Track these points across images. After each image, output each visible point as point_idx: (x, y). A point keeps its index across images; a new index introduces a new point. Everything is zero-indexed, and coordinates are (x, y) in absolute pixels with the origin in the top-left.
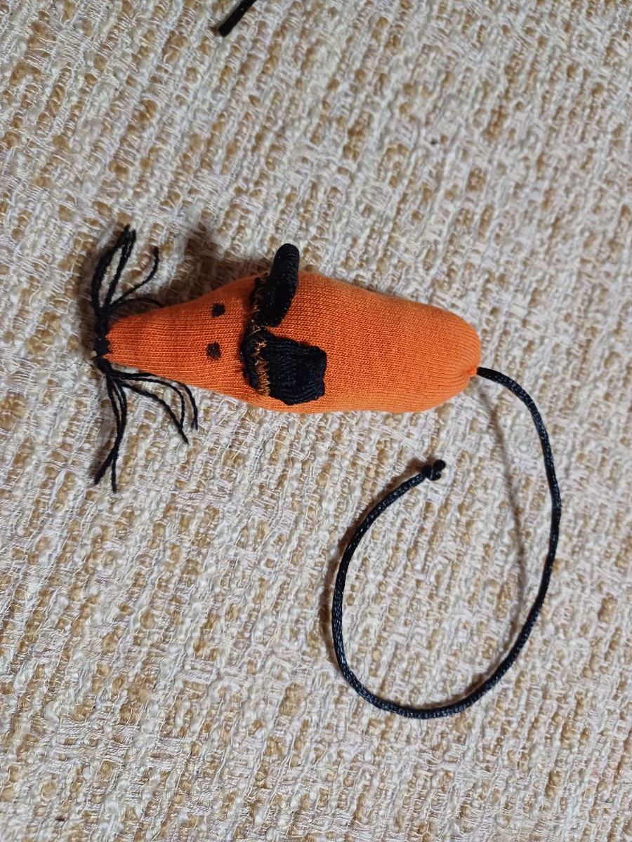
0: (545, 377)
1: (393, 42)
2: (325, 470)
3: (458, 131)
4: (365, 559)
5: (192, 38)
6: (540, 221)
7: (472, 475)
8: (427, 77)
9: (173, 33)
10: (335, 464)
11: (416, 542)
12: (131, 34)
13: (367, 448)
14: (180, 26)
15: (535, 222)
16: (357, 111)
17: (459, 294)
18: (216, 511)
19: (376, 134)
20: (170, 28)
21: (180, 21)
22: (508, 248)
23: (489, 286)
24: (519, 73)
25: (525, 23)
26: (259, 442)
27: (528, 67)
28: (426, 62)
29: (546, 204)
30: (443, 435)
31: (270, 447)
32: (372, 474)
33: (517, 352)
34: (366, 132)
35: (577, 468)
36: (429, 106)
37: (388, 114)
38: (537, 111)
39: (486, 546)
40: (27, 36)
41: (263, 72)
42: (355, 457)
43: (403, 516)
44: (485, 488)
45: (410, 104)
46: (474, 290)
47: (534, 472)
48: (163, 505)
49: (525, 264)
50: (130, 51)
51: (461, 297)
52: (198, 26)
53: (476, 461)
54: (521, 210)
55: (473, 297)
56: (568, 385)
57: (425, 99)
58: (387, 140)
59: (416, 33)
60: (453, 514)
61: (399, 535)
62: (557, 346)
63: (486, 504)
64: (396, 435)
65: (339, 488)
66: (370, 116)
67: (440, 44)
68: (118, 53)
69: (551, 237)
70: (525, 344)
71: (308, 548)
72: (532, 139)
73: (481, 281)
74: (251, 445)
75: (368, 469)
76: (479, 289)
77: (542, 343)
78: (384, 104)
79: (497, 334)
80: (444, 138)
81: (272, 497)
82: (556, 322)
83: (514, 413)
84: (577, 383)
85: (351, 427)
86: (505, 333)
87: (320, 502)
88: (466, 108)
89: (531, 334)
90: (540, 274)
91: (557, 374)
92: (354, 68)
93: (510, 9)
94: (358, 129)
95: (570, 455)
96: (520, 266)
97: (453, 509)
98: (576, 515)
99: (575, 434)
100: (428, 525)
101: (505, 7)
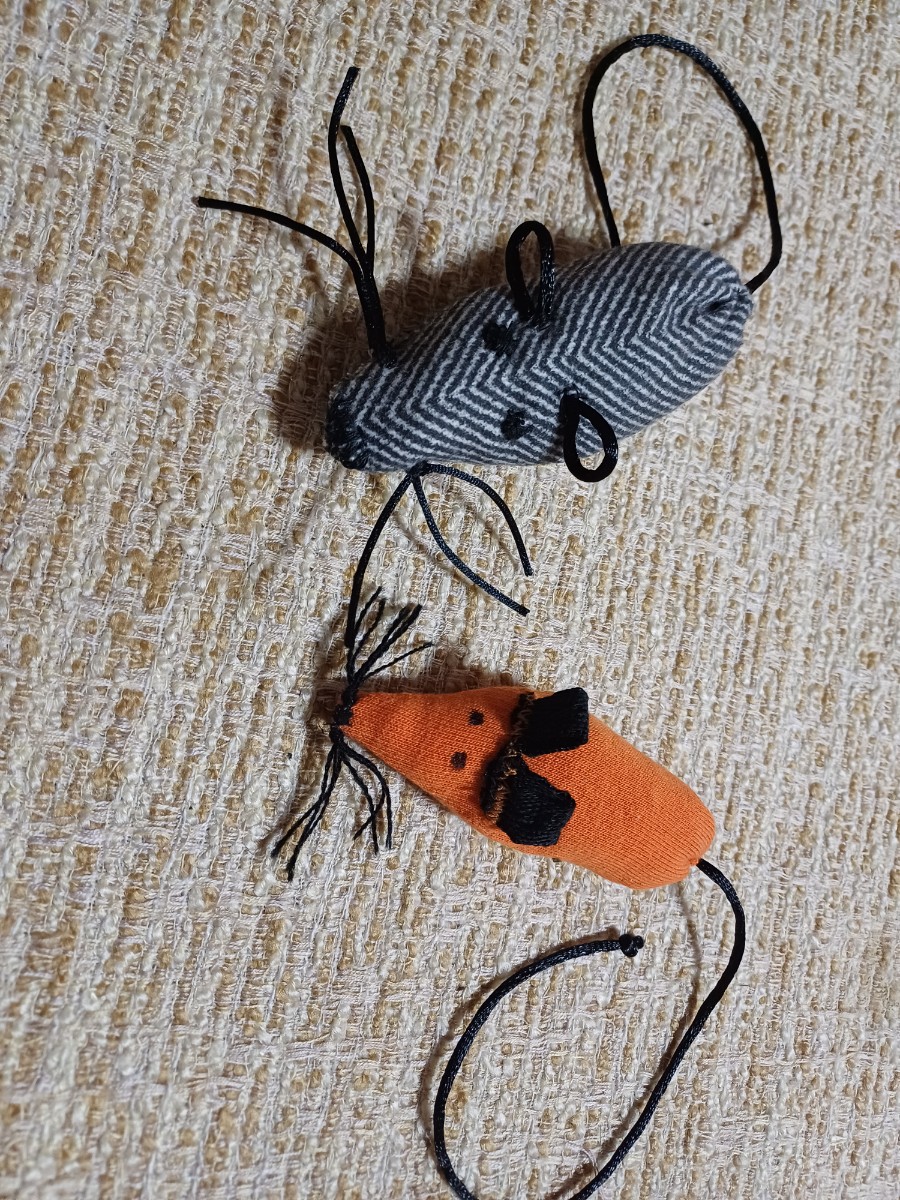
0: (840, 462)
1: (654, 115)
2: (649, 595)
3: (727, 206)
4: (697, 682)
5: (463, 143)
6: (817, 293)
7: (786, 577)
8: (690, 151)
9: (443, 139)
10: (657, 587)
11: (742, 657)
12: (404, 148)
13: (684, 565)
14: (448, 131)
15: (811, 295)
16: (630, 200)
17: (749, 385)
18: (554, 654)
19: (650, 223)
20: (439, 135)
21: (448, 124)
22: (790, 327)
23: (777, 372)
24: (777, 130)
25: (776, 71)
26: (584, 576)
27: (784, 122)
28: (687, 133)
29: (819, 273)
30: (754, 540)
31: (595, 580)
32: (693, 592)
33: (811, 440)
34: (641, 222)
35: (880, 554)
36: (697, 183)
37: (660, 199)
38: (799, 170)
39: (806, 650)
40: (305, 166)
41: (534, 170)
42: (674, 577)
43: (727, 632)
44: (799, 590)
45: (679, 185)
46: (762, 379)
47: (841, 566)
48: (506, 654)
49: (806, 343)
50: (404, 167)
51: (752, 388)
52: (466, 129)
53: (787, 562)
54: (796, 285)
55: (763, 387)
56: (862, 467)
57: (692, 175)
58: (662, 228)
59: (674, 102)
60: (772, 622)
61: (726, 651)
62: (847, 427)
63: (801, 606)
64: (711, 546)
65: (664, 612)
66: (643, 204)
67: (698, 111)
68: (393, 171)
69: (828, 310)
70: (817, 430)
71: (643, 678)
72: (799, 203)
73: (769, 368)
74: (577, 581)
75: (688, 587)
76: (767, 377)
77: (833, 426)
78: (654, 188)
79: (790, 423)
80: (715, 216)
81: (604, 630)
82: (843, 402)
83: (816, 506)
84: (870, 464)
85: (667, 545)
86: (797, 421)
87: (649, 629)
88: (731, 179)
89: (822, 418)
90: (823, 352)
91: (850, 458)
92: (622, 152)
93: (760, 59)
94: (633, 220)
95: (871, 542)
96: (802, 346)
97: (771, 616)
98: (884, 604)
99: (874, 519)
100: (751, 637)
101: (755, 57)
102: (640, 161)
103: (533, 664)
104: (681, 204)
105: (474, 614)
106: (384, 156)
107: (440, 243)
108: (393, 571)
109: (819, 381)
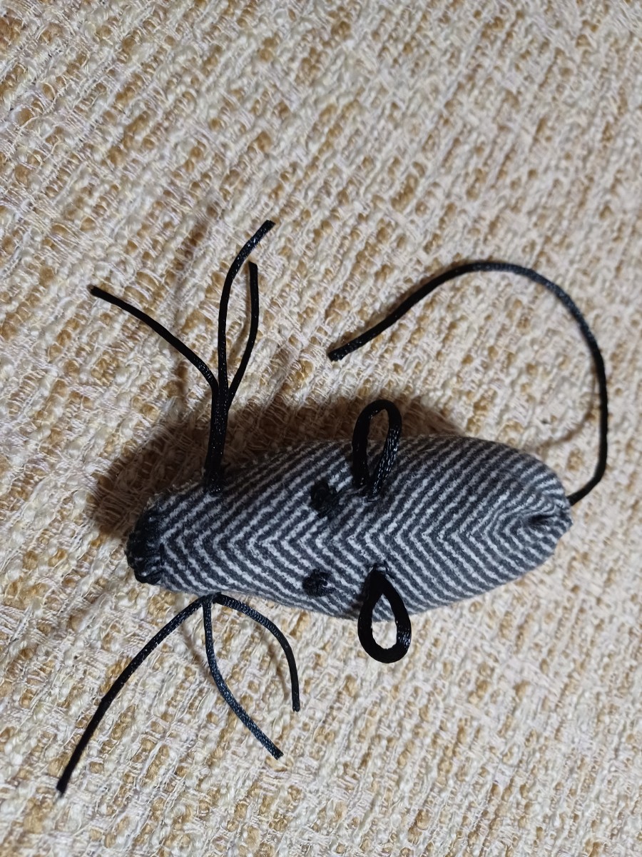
102: (501, 356)
103: (273, 799)
104: (527, 401)
105: (227, 736)
106: (281, 296)
107: (307, 381)
108: (160, 676)
109: (609, 580)
